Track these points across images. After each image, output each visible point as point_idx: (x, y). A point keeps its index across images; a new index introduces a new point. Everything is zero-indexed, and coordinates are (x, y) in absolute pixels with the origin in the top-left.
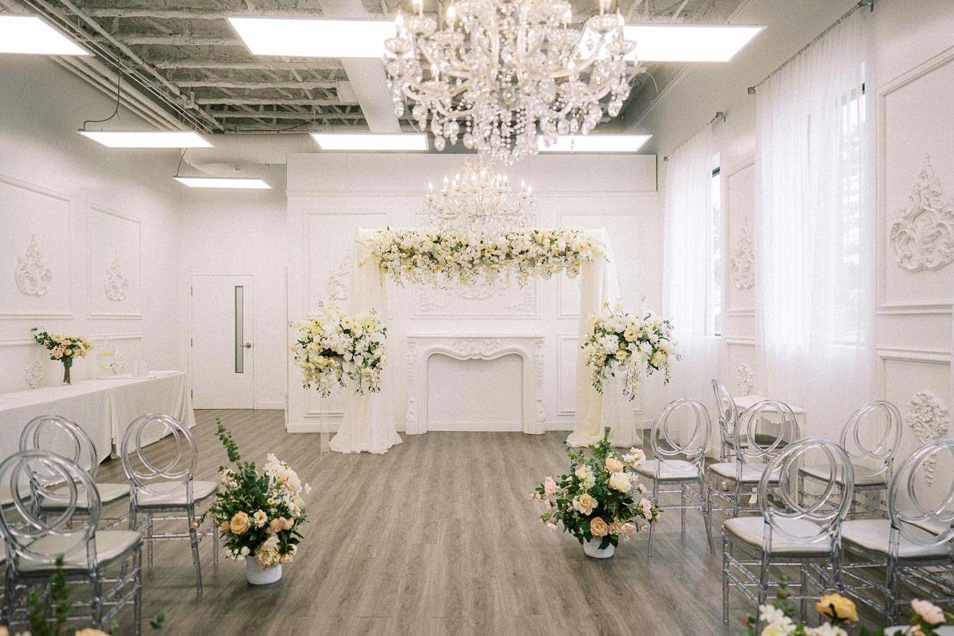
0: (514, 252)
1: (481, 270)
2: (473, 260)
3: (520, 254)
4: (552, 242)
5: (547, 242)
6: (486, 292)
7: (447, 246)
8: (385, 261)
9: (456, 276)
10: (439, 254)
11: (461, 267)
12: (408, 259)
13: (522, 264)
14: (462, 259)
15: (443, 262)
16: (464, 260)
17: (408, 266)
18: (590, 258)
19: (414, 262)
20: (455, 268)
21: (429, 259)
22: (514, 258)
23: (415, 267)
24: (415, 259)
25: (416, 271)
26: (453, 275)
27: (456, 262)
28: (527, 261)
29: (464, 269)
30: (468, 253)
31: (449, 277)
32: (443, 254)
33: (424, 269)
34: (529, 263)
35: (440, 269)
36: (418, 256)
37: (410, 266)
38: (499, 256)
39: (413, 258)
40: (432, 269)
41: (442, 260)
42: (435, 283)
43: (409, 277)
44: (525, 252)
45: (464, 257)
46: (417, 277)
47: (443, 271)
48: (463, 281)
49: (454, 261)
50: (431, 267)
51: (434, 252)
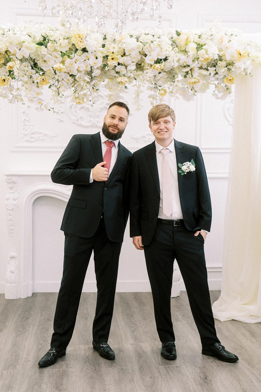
0: (149, 60)
1: (103, 84)
2: (91, 72)
3: (156, 62)
4: (200, 47)
5: (192, 47)
7: (55, 50)
9: (68, 92)
10: (45, 61)
11: (75, 80)
12: (2, 68)
13: (158, 78)
14: (76, 68)
15: (51, 73)
16: (79, 69)
17: (2, 77)
18: (249, 71)
19: (10, 71)
20: (67, 81)
21: (31, 67)
22: (148, 67)
23: (12, 79)
24: (10, 67)
25: (13, 85)
26: (64, 91)
27: (69, 72)
28: (165, 73)
29: (80, 82)
30: (85, 60)
31: (60, 95)
32: (50, 61)
33: (24, 82)
34: (166, 76)
35: (46, 82)
36: (15, 62)
37: (4, 77)
38: (127, 65)
39: (8, 65)
40: (36, 82)
41: (49, 69)
42: (40, 103)
43: (4, 92)
44: (163, 60)
45: (80, 66)
46: (14, 93)
47: (51, 86)
48: (78, 99)
49: (65, 71)
50: (33, 80)
51: (38, 59)
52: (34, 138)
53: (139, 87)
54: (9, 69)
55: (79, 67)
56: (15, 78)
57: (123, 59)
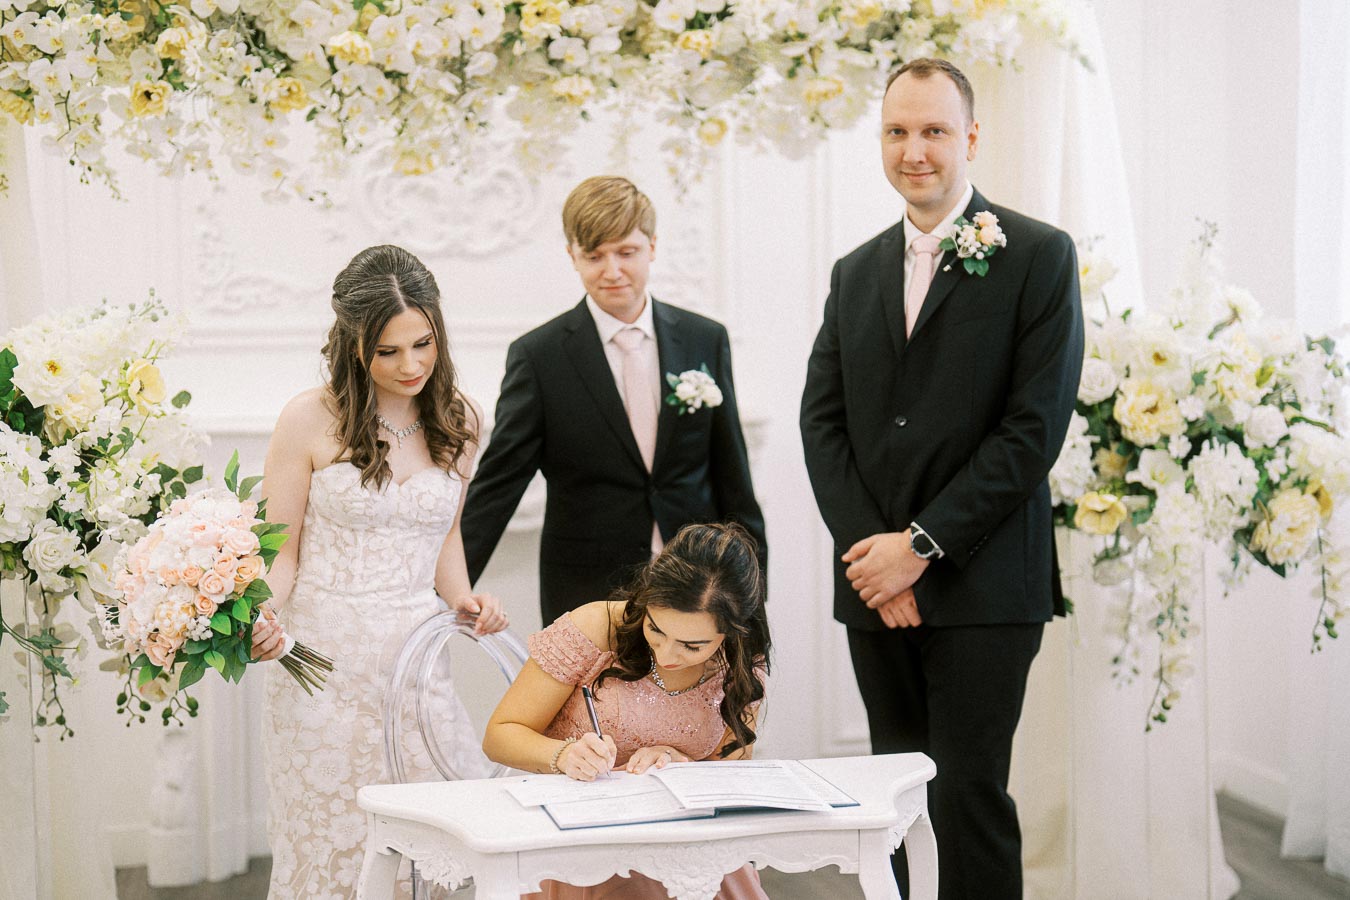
0: (667, 16)
3: (691, 25)
6: (499, 226)
8: (18, 58)
10: (293, 24)
11: (402, 89)
12: (136, 51)
13: (696, 82)
14: (410, 47)
15: (316, 64)
16: (420, 52)
17: (138, 84)
18: (1009, 54)
19: (166, 62)
20: (376, 95)
21: (245, 47)
22: (666, 44)
23: (175, 89)
24: (170, 47)
25: (179, 111)
26: (363, 130)
27: (382, 63)
28: (721, 63)
29: (419, 100)
30: (439, 20)
31: (347, 143)
32: (314, 22)
33: (221, 98)
34: (726, 74)
35: (299, 100)
36: (187, 29)
37: (148, 82)
38: (588, 36)
39: (165, 41)
40: (262, 100)
41: (310, 53)
42: (277, 173)
43: (143, 136)
44: (713, 19)
45: (421, 41)
46: (183, 139)
47: (314, 112)
48: (412, 160)
49: (372, 58)
50: (254, 92)
51: (270, 18)
52: (238, 300)
53: (626, 114)
54: (168, 53)
55: (418, 45)
56: (186, 84)
57: (580, 16)
